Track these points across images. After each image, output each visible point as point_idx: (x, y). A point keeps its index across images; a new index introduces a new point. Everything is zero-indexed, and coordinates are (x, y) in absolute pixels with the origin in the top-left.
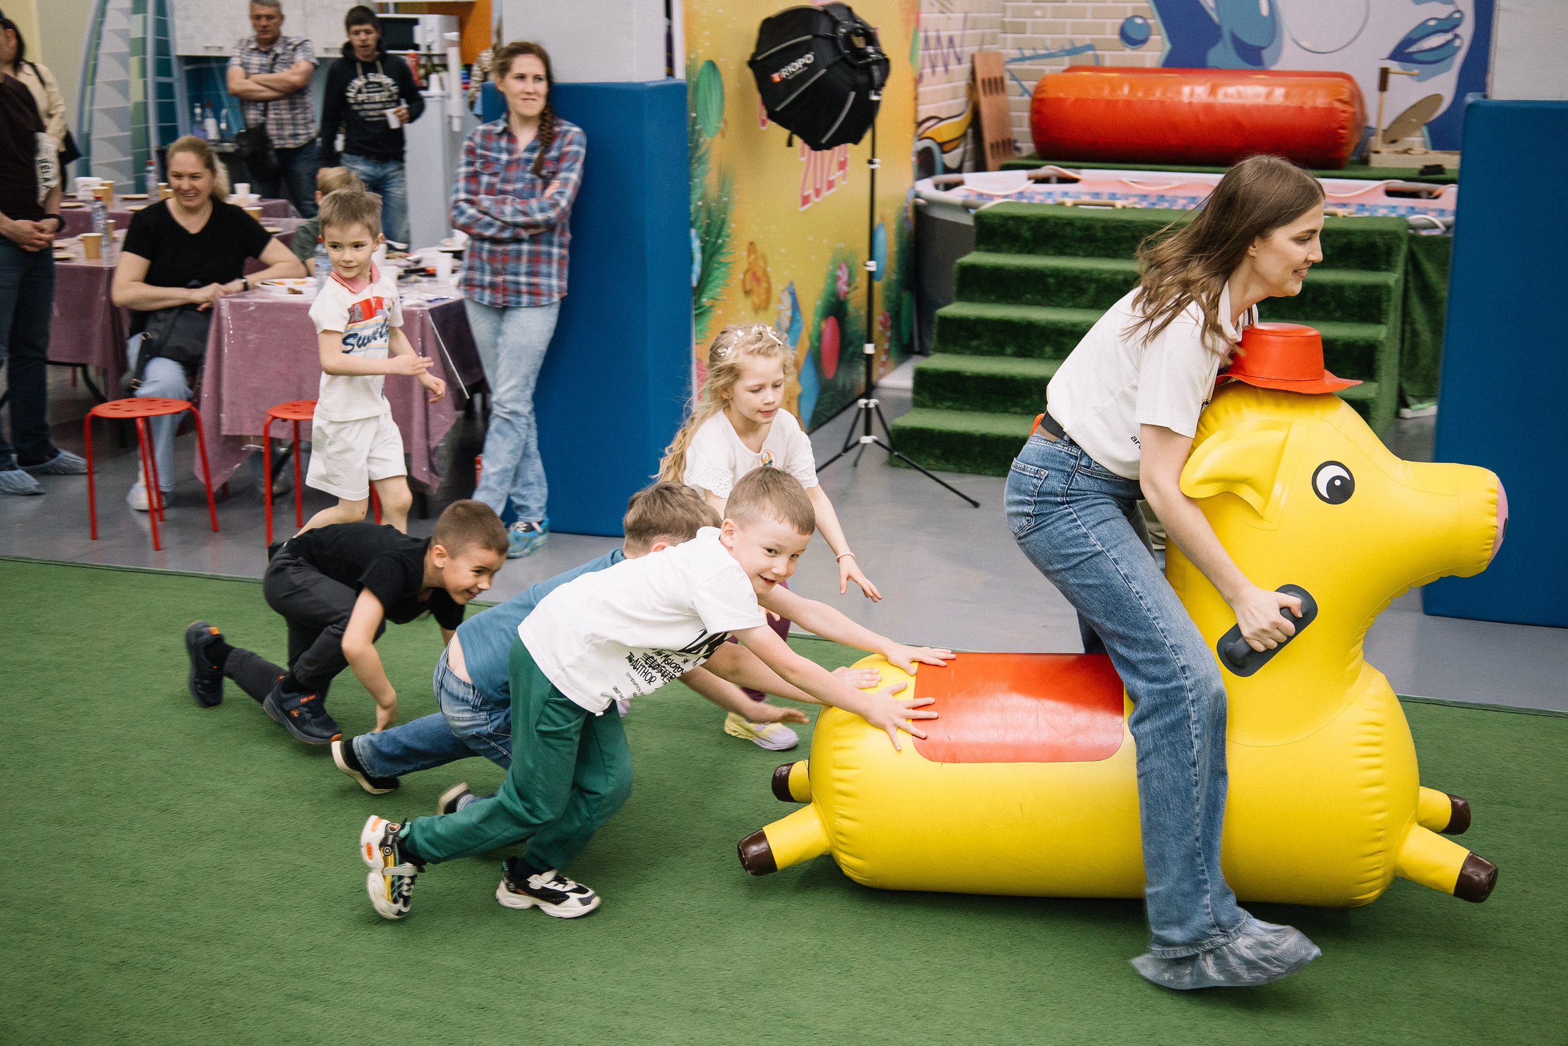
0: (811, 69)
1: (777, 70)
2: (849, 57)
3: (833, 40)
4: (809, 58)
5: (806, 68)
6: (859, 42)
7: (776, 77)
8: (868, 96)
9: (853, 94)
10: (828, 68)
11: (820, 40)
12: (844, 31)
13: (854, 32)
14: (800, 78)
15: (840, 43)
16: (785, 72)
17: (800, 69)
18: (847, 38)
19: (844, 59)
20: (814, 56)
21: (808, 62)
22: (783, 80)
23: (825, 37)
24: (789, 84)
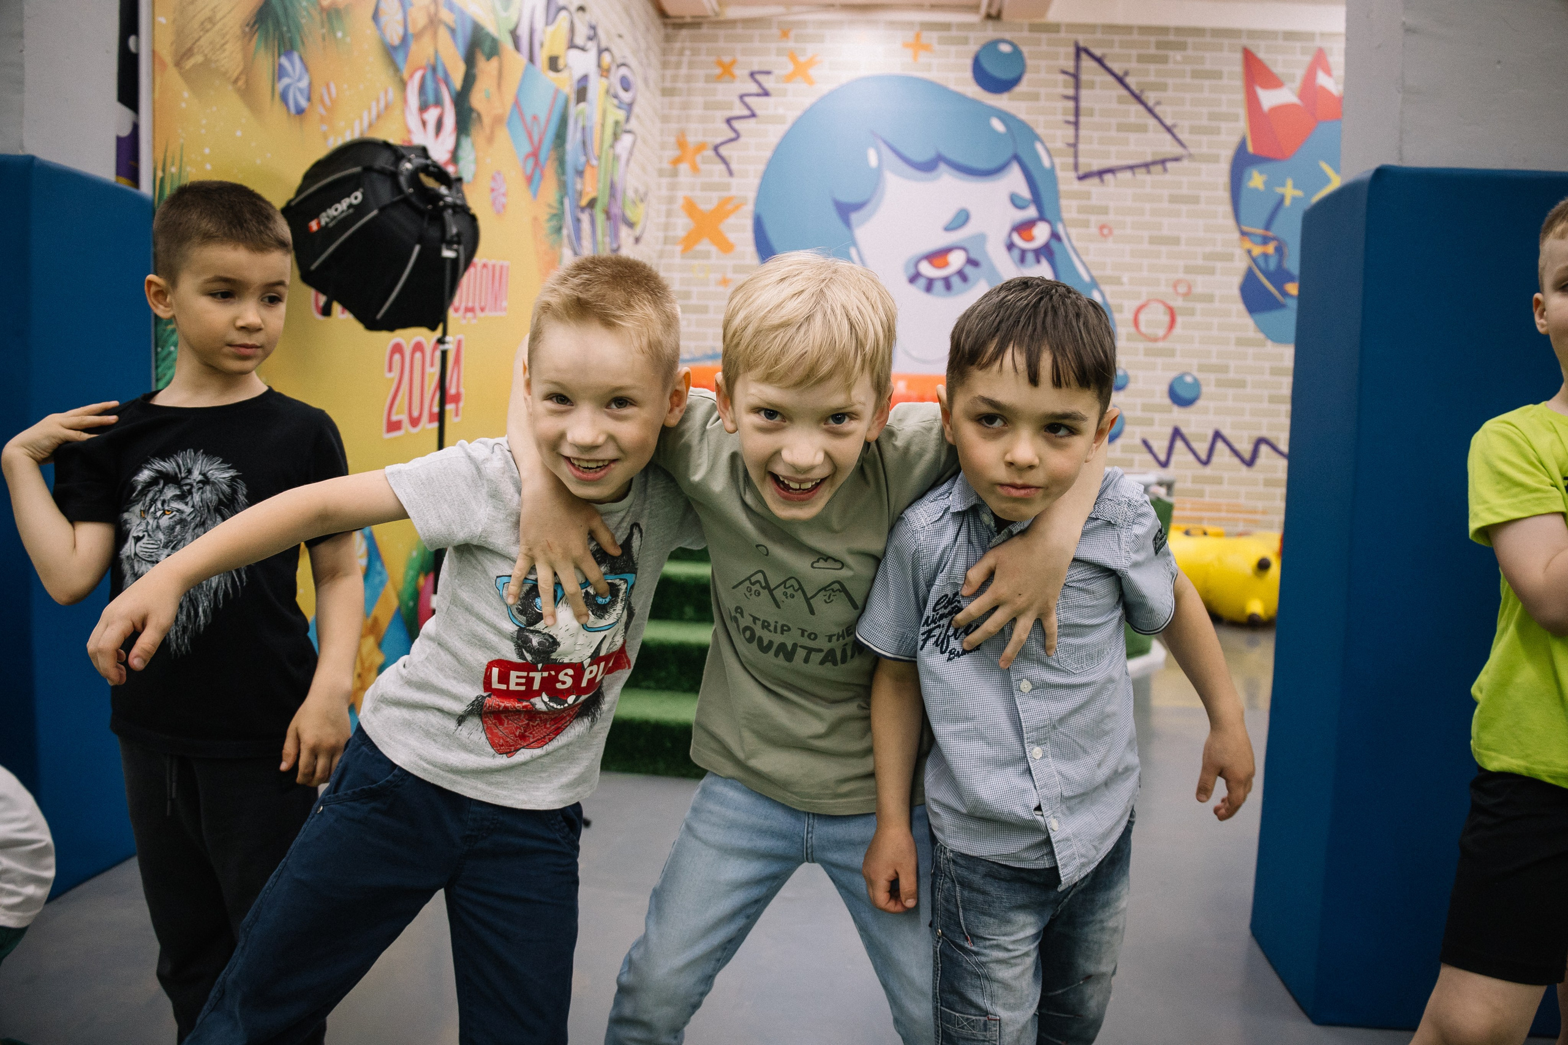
0: (358, 211)
1: (316, 216)
2: (414, 199)
3: (394, 176)
4: (357, 197)
5: (351, 211)
6: (430, 182)
7: (314, 226)
8: (439, 251)
9: (417, 248)
10: (382, 210)
11: (375, 176)
12: (408, 166)
13: (425, 169)
14: (343, 223)
15: (402, 180)
16: (324, 219)
17: (343, 212)
18: (414, 177)
19: (406, 200)
20: (363, 194)
21: (355, 202)
22: (322, 229)
23: (382, 172)
24: (328, 233)
